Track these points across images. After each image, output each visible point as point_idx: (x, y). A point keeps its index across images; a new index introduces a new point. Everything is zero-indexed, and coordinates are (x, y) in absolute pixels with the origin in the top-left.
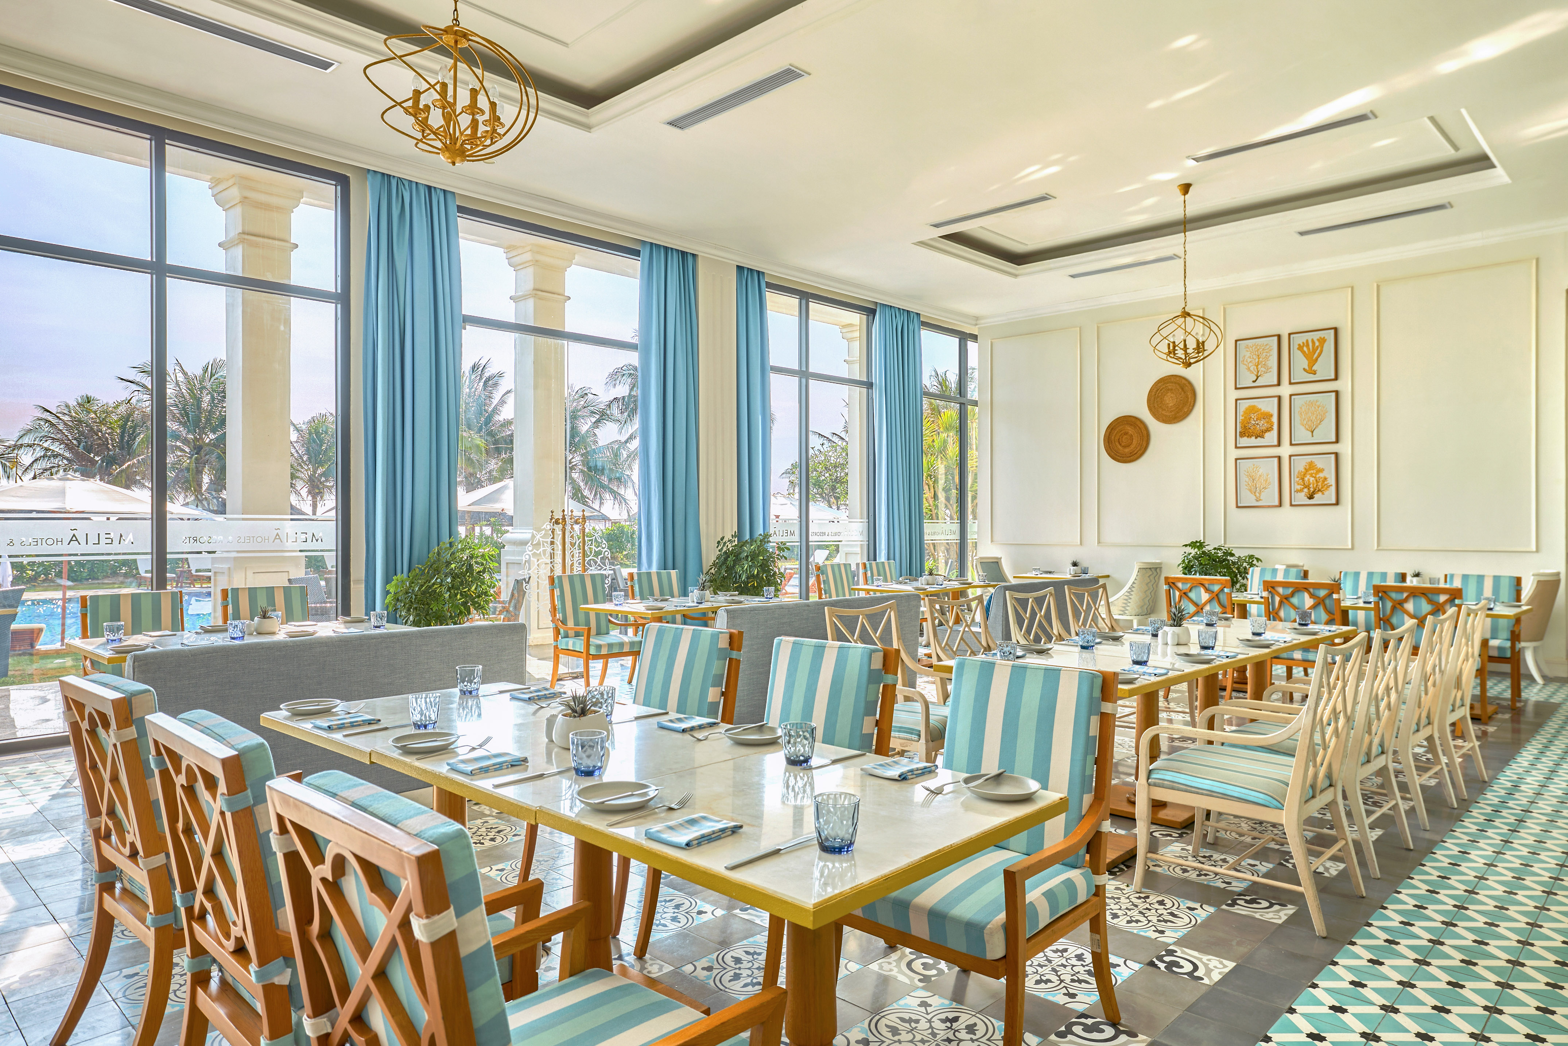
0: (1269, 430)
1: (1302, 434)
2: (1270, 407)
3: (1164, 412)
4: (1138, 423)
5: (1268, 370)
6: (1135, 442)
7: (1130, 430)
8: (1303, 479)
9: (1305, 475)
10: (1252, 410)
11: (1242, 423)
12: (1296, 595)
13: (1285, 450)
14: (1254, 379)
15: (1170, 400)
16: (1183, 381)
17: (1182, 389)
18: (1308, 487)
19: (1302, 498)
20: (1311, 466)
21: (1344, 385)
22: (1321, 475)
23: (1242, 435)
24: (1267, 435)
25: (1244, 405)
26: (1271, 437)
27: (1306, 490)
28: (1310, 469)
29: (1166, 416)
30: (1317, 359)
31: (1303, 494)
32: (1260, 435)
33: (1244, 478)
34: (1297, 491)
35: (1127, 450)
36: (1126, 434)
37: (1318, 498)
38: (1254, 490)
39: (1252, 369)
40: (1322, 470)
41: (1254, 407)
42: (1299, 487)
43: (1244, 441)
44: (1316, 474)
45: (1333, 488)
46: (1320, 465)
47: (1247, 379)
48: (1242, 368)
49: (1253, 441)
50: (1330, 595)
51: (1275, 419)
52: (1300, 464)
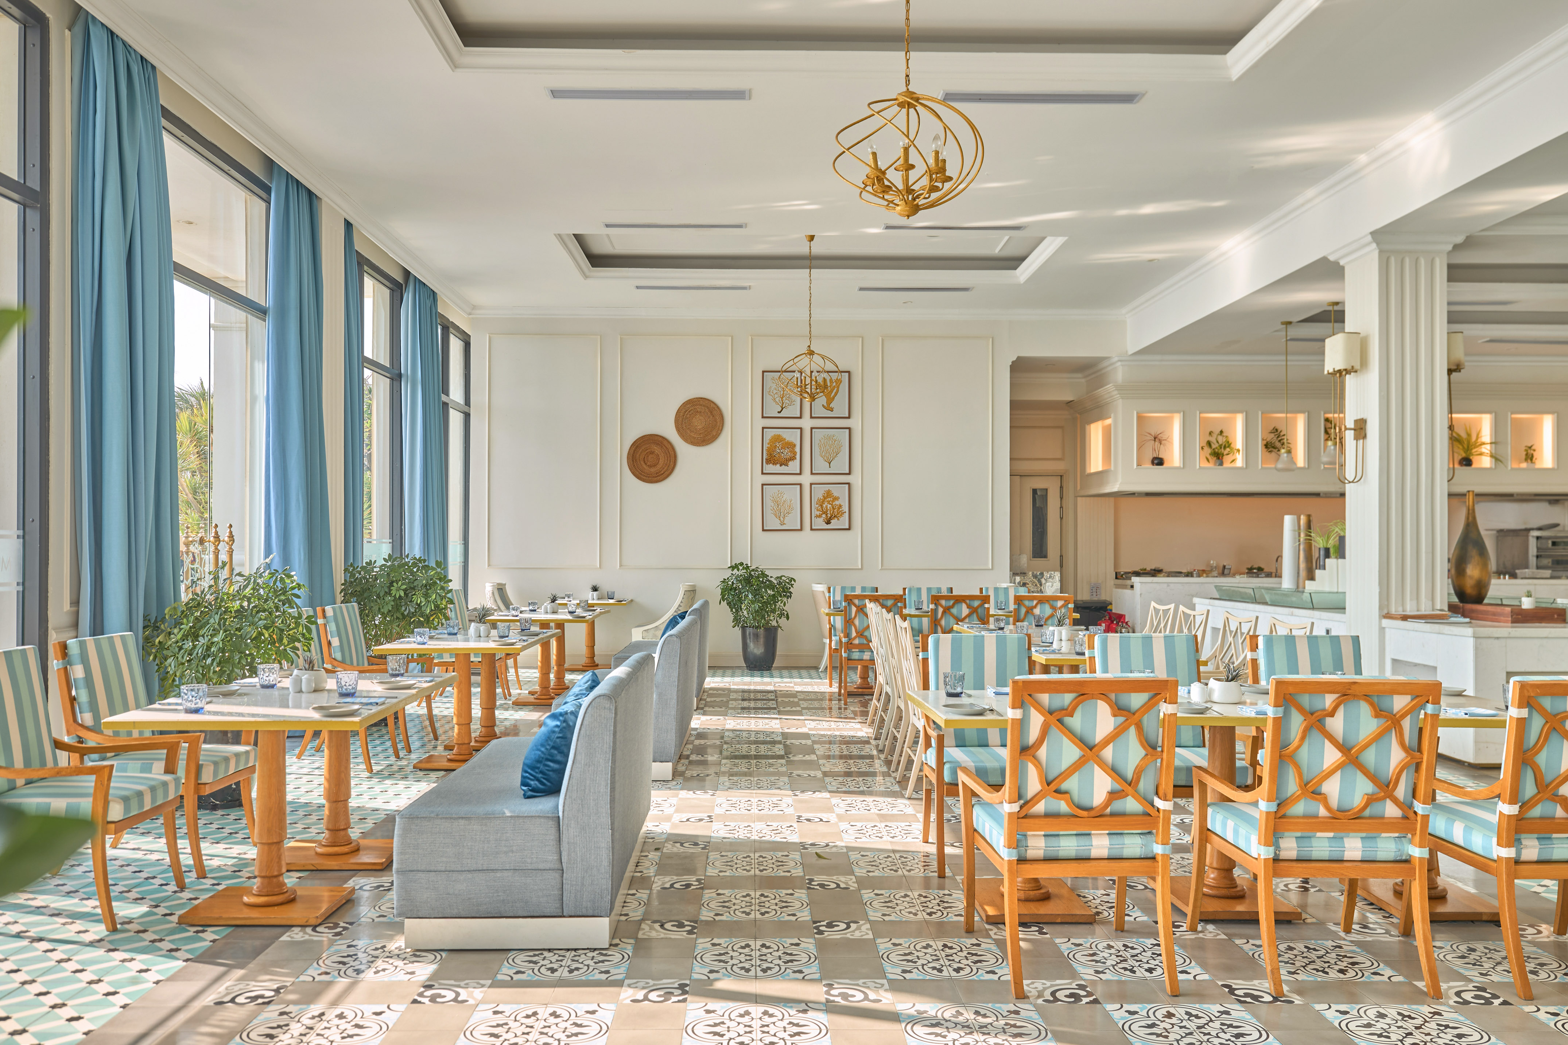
0: (793, 458)
1: (821, 465)
2: (793, 437)
3: (692, 434)
4: (665, 443)
5: (792, 403)
6: (661, 462)
7: (657, 449)
8: (822, 506)
9: (823, 502)
10: (777, 439)
11: (768, 450)
12: (956, 606)
13: (806, 479)
14: (780, 409)
15: (699, 422)
16: (712, 405)
17: (711, 412)
18: (825, 513)
19: (820, 523)
20: (828, 494)
21: (855, 423)
22: (837, 503)
23: (769, 461)
24: (790, 463)
25: (769, 434)
26: (794, 466)
27: (824, 516)
28: (827, 497)
29: (694, 438)
30: (834, 398)
31: (822, 519)
32: (784, 463)
33: (769, 503)
34: (817, 516)
35: (653, 470)
36: (652, 453)
37: (834, 523)
38: (780, 515)
39: (777, 400)
40: (837, 499)
41: (779, 436)
42: (818, 513)
43: (770, 468)
44: (833, 501)
45: (847, 515)
46: (836, 494)
47: (773, 410)
48: (768, 399)
49: (777, 468)
50: (981, 605)
51: (798, 449)
52: (819, 492)
